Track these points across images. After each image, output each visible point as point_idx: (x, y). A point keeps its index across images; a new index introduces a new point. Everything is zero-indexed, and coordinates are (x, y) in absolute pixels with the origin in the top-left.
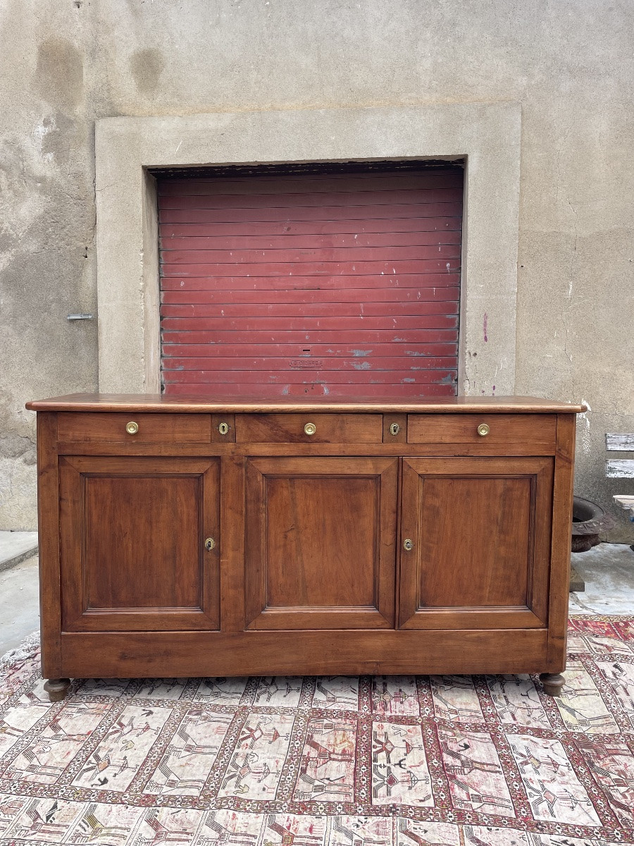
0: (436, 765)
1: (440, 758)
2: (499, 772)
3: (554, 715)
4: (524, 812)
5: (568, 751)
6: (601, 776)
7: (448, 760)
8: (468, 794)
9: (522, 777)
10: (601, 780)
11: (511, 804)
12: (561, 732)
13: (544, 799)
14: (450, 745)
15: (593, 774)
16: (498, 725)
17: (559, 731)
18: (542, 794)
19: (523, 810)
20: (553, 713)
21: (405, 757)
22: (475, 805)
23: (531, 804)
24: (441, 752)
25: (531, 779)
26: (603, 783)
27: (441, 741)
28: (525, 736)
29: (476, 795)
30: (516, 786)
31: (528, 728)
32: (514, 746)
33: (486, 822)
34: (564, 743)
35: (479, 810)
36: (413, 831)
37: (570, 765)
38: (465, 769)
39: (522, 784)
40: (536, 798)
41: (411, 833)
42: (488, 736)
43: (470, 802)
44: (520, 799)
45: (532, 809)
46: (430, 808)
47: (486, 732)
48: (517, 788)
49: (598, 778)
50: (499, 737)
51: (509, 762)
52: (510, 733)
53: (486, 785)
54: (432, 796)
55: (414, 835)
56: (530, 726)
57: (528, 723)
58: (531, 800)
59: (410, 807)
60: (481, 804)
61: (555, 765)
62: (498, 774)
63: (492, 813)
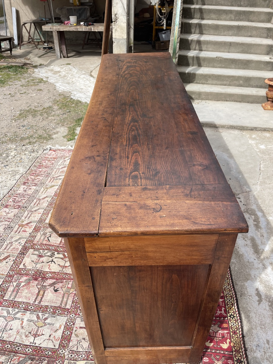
0: (47, 275)
1: (51, 278)
2: (35, 301)
3: (82, 356)
4: (5, 304)
5: (46, 349)
6: (21, 359)
7: (51, 281)
8: (22, 282)
9: (28, 311)
10: (18, 358)
11: (11, 299)
12: (66, 354)
13: (9, 315)
14: (61, 285)
15: (24, 356)
16: (76, 315)
17: (66, 353)
18: (12, 316)
19: (6, 303)
20: (84, 356)
21: (57, 264)
22: (15, 284)
23: (8, 308)
24: (56, 279)
25: (24, 315)
26: (15, 358)
27: (65, 280)
28: (63, 327)
29: (20, 285)
30: (22, 306)
31: (72, 333)
32: (54, 317)
33: (4, 285)
34: (54, 351)
35: (11, 284)
36: (9, 258)
37: (33, 345)
38: (40, 286)
39: (22, 309)
40: (11, 312)
41: (8, 258)
42: (68, 307)
43: (17, 282)
44: (13, 305)
45: (6, 308)
46: (19, 266)
47: (71, 307)
48: (21, 306)
49: (20, 357)
50: (66, 313)
51: (41, 309)
52: (67, 320)
53: (27, 292)
54: (25, 268)
55: (7, 258)
56: (73, 335)
57: (77, 336)
58: (10, 309)
59: (22, 260)
60: (15, 286)
61: (35, 336)
62: (34, 301)
63: (9, 290)
